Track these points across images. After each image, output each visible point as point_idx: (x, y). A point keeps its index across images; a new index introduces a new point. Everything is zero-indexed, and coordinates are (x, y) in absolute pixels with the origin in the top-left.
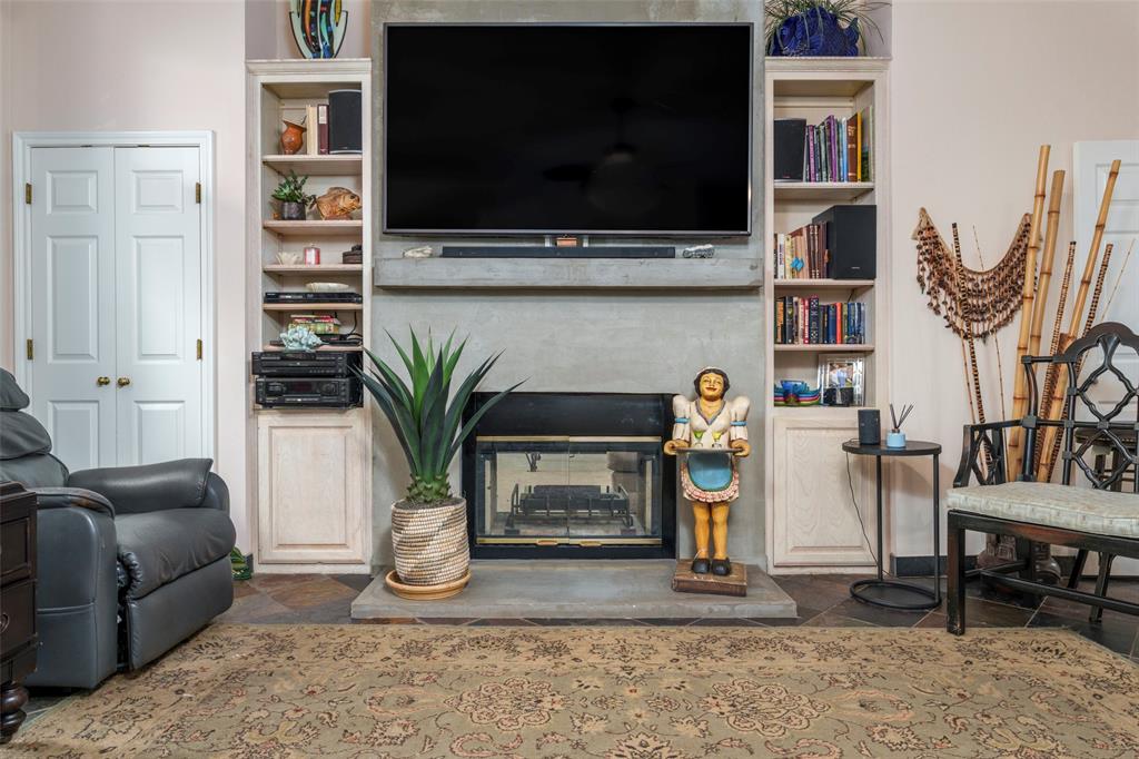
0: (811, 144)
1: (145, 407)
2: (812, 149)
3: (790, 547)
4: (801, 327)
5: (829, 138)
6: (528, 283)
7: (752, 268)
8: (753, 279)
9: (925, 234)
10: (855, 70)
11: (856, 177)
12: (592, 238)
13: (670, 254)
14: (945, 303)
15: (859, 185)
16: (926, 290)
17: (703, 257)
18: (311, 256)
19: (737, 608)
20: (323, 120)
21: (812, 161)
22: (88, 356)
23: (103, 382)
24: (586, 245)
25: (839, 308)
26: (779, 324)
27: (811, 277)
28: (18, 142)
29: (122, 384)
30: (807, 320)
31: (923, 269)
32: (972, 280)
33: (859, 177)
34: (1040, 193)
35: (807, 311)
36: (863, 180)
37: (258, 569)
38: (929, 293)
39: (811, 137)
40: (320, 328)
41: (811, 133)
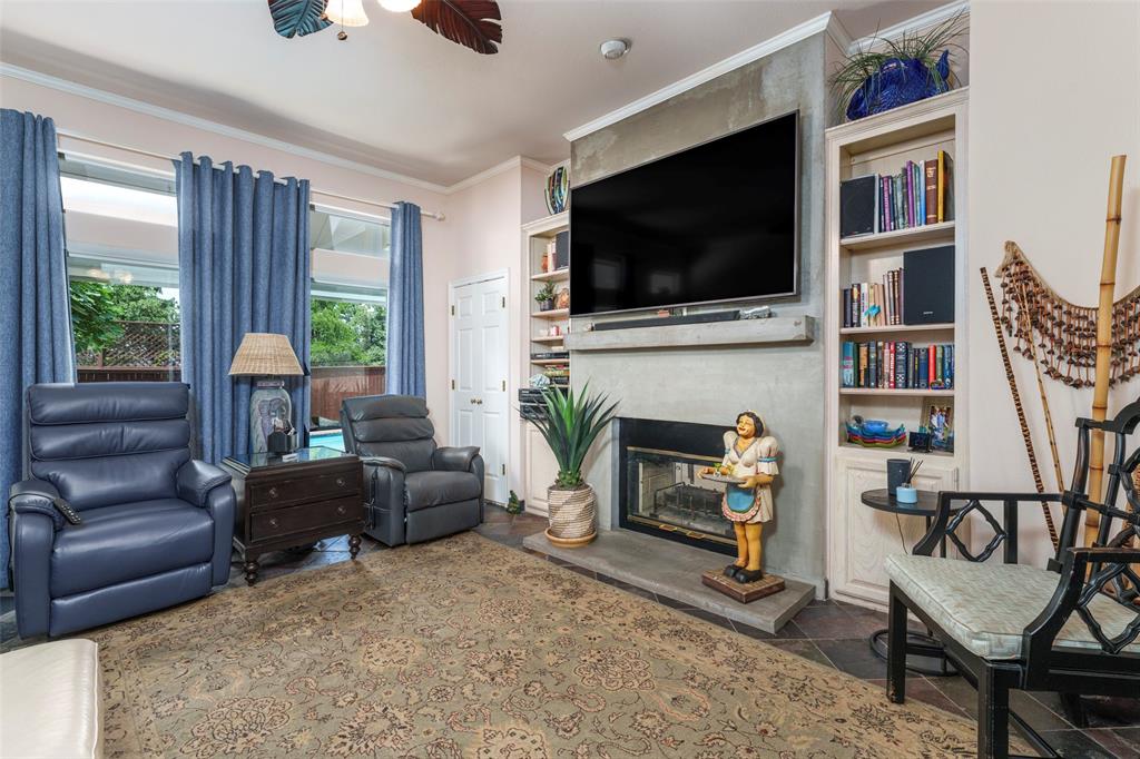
0: (886, 195)
1: (489, 415)
2: (886, 199)
3: (851, 578)
4: (886, 371)
5: (906, 185)
6: (638, 345)
7: (796, 324)
8: (796, 334)
9: (1013, 269)
10: (928, 111)
11: (937, 218)
12: (689, 308)
13: (736, 316)
14: (1043, 346)
15: (941, 225)
16: (1014, 332)
17: (758, 317)
18: (553, 331)
19: (726, 609)
20: (554, 251)
21: (887, 211)
22: (469, 388)
23: (473, 402)
24: (685, 314)
25: (931, 352)
26: (862, 368)
27: (886, 324)
28: (450, 286)
29: (480, 402)
30: (892, 363)
31: (1010, 309)
32: (1086, 318)
33: (940, 217)
34: (1113, 215)
35: (892, 355)
36: (944, 220)
37: (527, 510)
38: (1016, 336)
39: (886, 188)
40: (550, 373)
41: (886, 184)
